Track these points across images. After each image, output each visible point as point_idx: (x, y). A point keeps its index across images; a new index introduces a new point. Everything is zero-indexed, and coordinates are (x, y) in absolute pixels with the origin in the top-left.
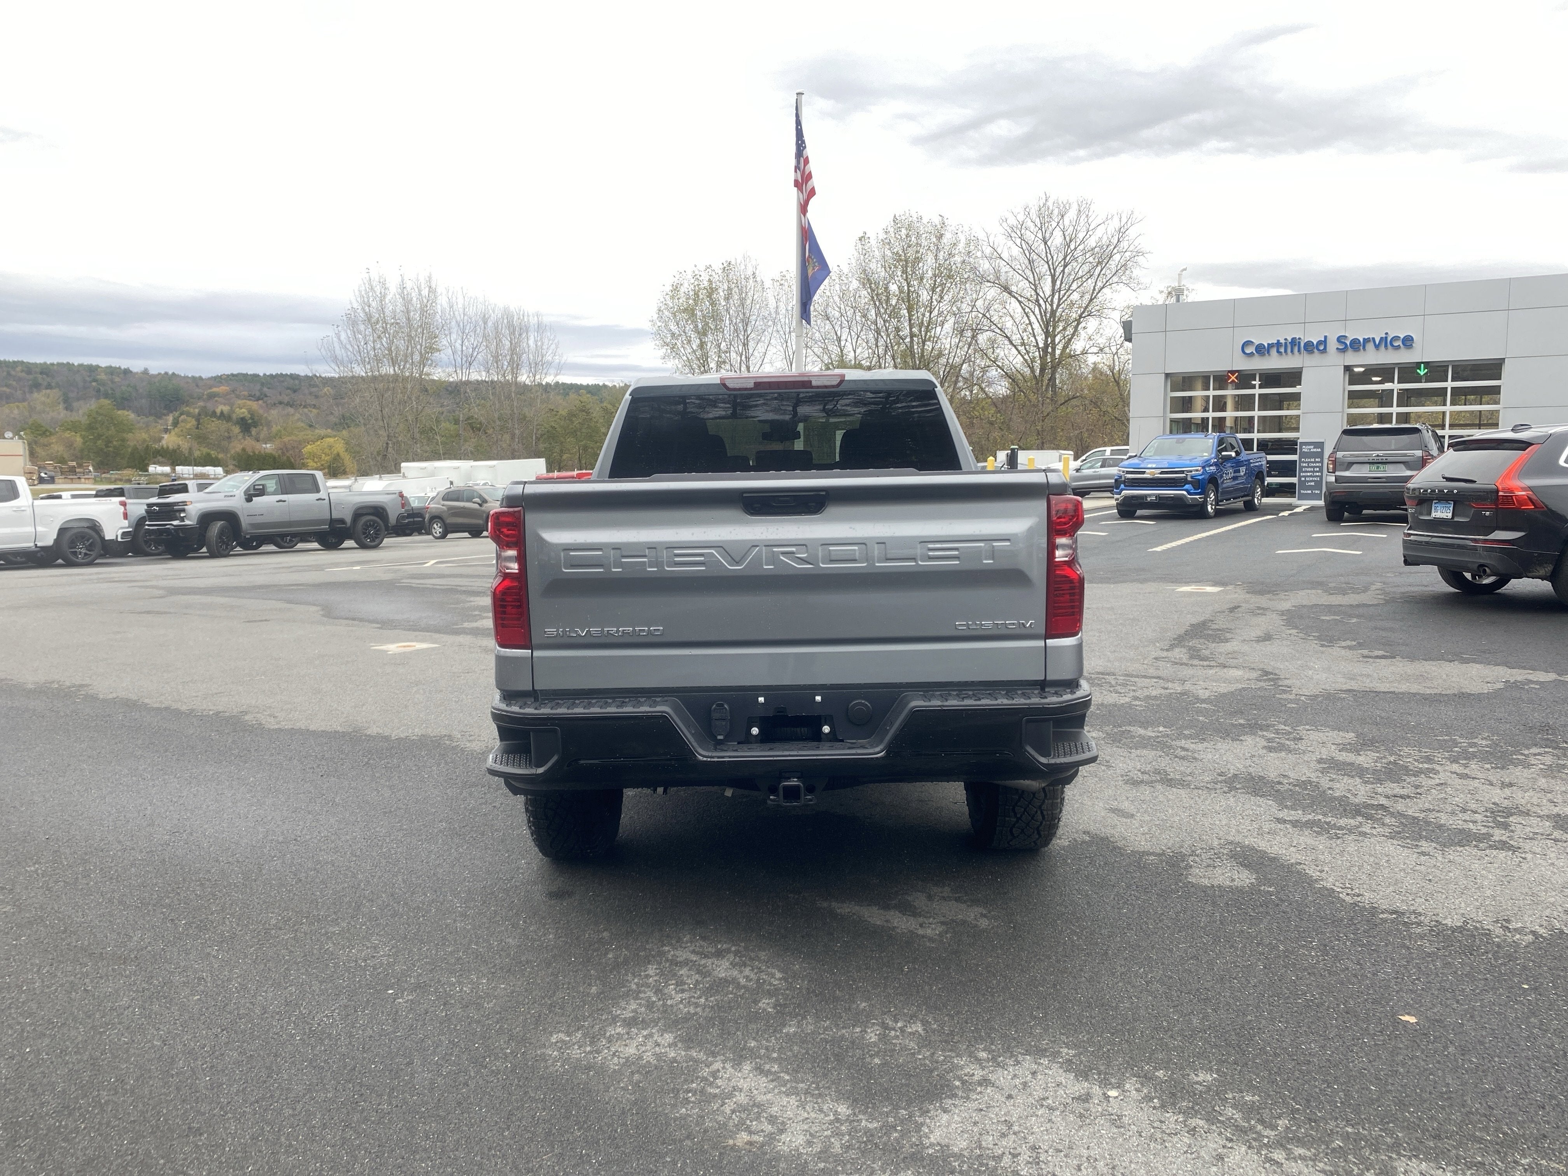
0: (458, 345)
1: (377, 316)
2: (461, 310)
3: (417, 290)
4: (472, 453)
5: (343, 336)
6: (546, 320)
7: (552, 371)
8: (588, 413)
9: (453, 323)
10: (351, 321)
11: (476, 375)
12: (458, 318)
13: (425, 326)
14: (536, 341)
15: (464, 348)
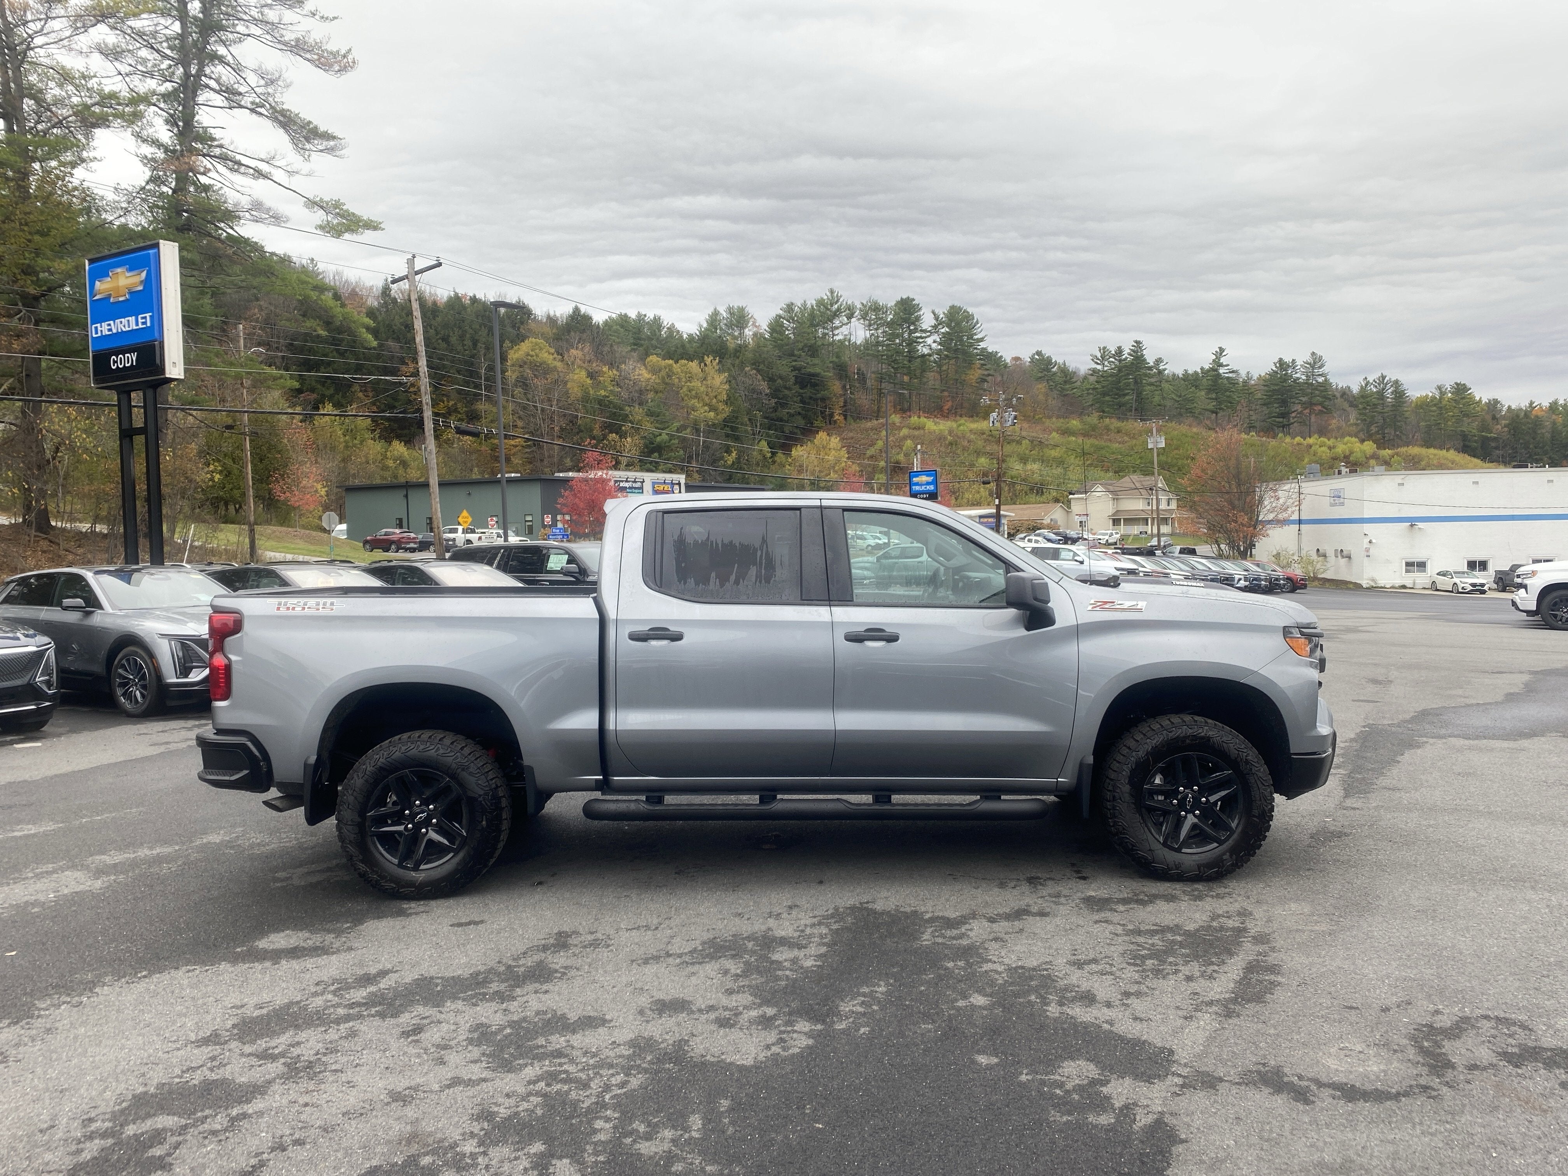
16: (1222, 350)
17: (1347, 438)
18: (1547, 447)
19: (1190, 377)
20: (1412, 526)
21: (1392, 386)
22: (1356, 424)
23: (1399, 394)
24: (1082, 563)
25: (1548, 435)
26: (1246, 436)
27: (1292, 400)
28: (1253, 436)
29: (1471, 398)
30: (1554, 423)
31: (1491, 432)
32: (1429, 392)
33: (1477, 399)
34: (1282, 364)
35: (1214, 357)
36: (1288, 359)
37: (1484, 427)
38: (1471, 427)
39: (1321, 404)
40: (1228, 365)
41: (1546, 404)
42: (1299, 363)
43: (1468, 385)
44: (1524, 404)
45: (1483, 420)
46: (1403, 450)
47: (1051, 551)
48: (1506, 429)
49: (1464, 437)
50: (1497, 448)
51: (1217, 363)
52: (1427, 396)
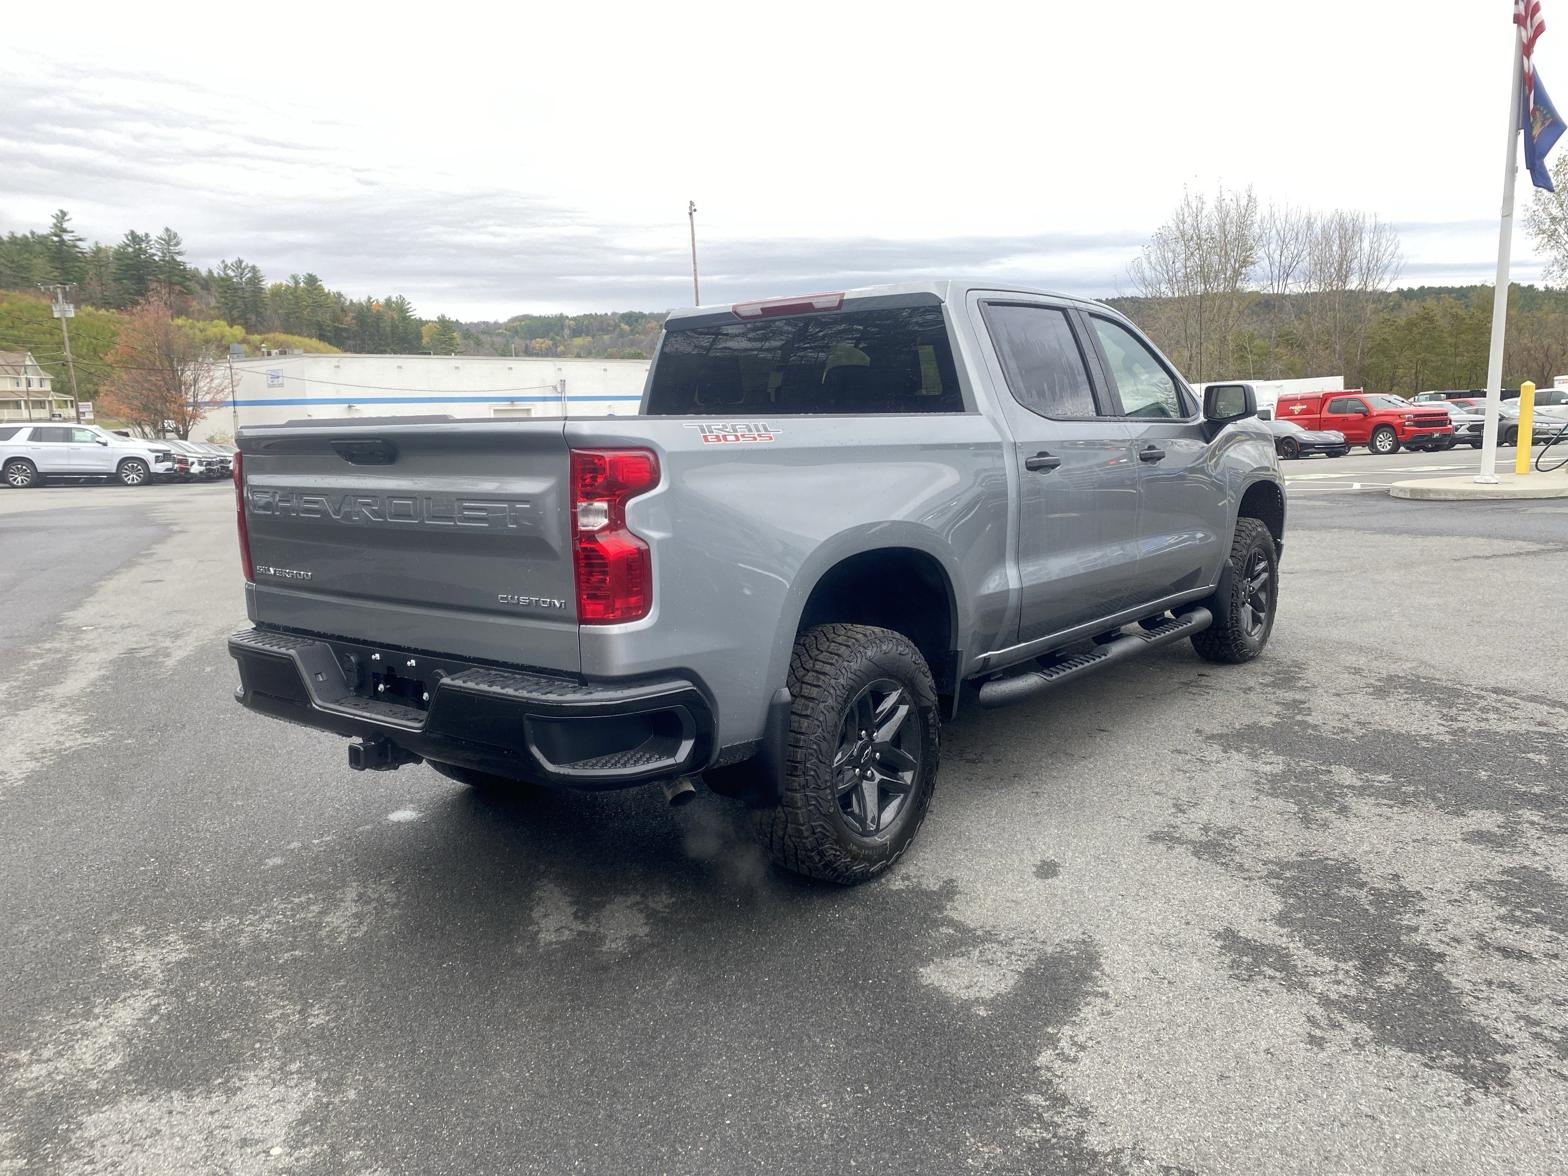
0: (1277, 257)
1: (1191, 232)
2: (1283, 218)
3: (1235, 201)
4: (1281, 371)
5: (1153, 258)
6: (1382, 220)
7: (1387, 277)
8: (1431, 321)
9: (1274, 232)
10: (1161, 241)
11: (1294, 287)
12: (1279, 226)
13: (1241, 238)
14: (1371, 243)
15: (1283, 259)
16: (64, 214)
17: (216, 321)
18: (389, 340)
19: (19, 241)
20: (350, 407)
21: (249, 271)
22: (218, 308)
23: (255, 279)
24: (105, 444)
25: (388, 329)
26: (106, 313)
27: (149, 278)
28: (113, 313)
29: (320, 288)
30: (393, 318)
31: (342, 324)
32: (285, 281)
33: (326, 291)
34: (134, 237)
35: (55, 221)
36: (140, 232)
37: (335, 319)
38: (325, 318)
39: (180, 284)
40: (72, 232)
41: (382, 300)
42: (153, 237)
43: (319, 277)
44: (363, 299)
45: (334, 312)
46: (271, 336)
47: (62, 431)
48: (354, 321)
49: (320, 326)
50: (348, 338)
51: (60, 230)
52: (281, 284)
